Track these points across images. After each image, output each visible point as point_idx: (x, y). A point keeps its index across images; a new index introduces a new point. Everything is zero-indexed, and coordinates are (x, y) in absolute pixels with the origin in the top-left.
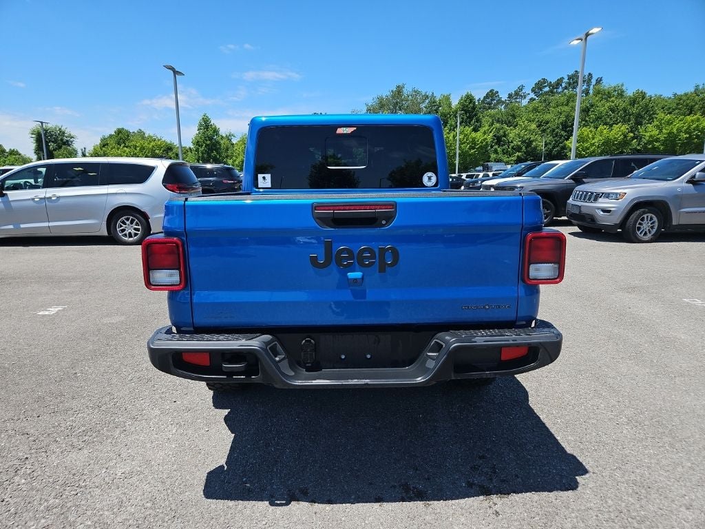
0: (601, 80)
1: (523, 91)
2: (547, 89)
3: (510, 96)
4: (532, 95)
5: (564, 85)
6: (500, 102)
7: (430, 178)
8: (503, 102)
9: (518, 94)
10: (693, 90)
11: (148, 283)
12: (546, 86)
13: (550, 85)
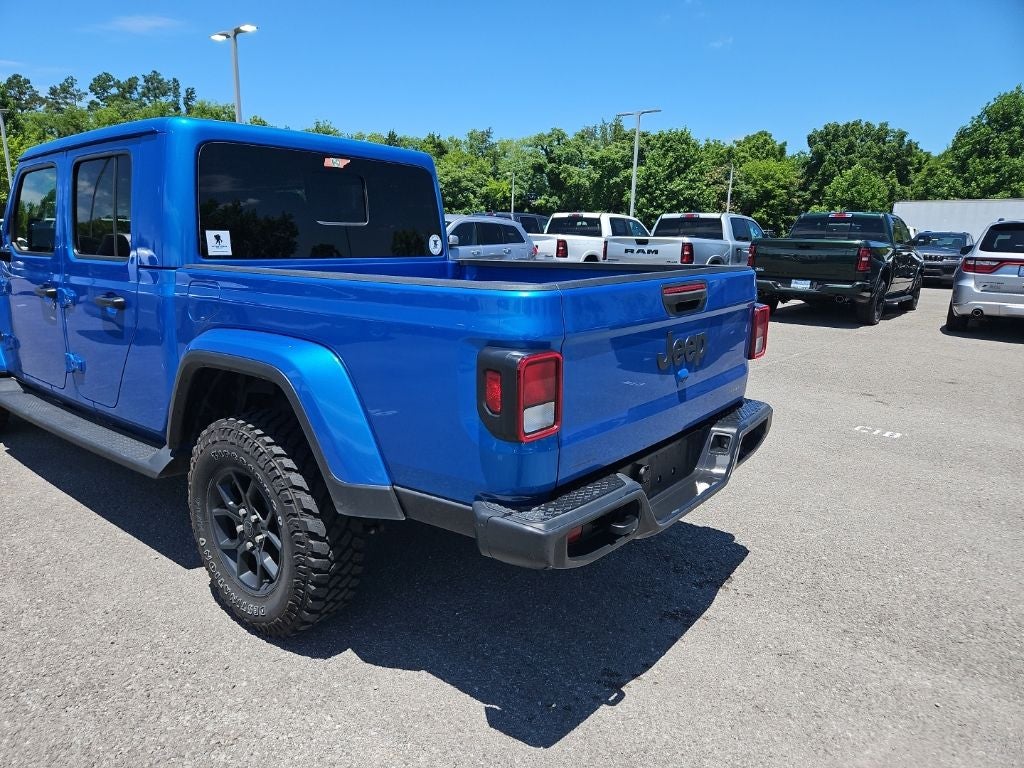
0: (192, 92)
1: (76, 87)
2: (114, 91)
3: (53, 91)
4: (92, 97)
5: (140, 90)
6: (35, 98)
8: (43, 101)
9: (66, 89)
10: (314, 127)
12: (112, 86)
13: (118, 84)
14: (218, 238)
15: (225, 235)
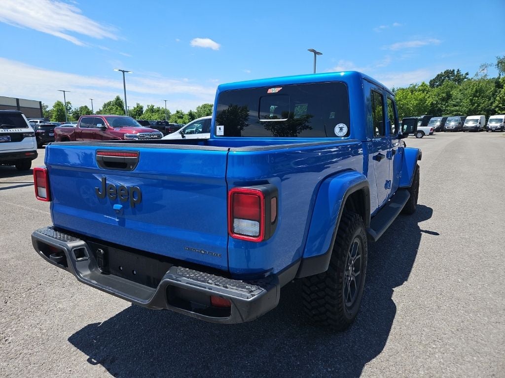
7: (341, 129)
11: (37, 194)
14: (220, 128)
15: (222, 127)
